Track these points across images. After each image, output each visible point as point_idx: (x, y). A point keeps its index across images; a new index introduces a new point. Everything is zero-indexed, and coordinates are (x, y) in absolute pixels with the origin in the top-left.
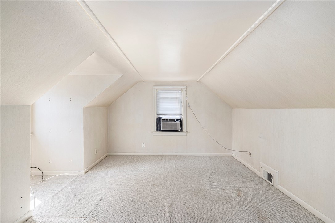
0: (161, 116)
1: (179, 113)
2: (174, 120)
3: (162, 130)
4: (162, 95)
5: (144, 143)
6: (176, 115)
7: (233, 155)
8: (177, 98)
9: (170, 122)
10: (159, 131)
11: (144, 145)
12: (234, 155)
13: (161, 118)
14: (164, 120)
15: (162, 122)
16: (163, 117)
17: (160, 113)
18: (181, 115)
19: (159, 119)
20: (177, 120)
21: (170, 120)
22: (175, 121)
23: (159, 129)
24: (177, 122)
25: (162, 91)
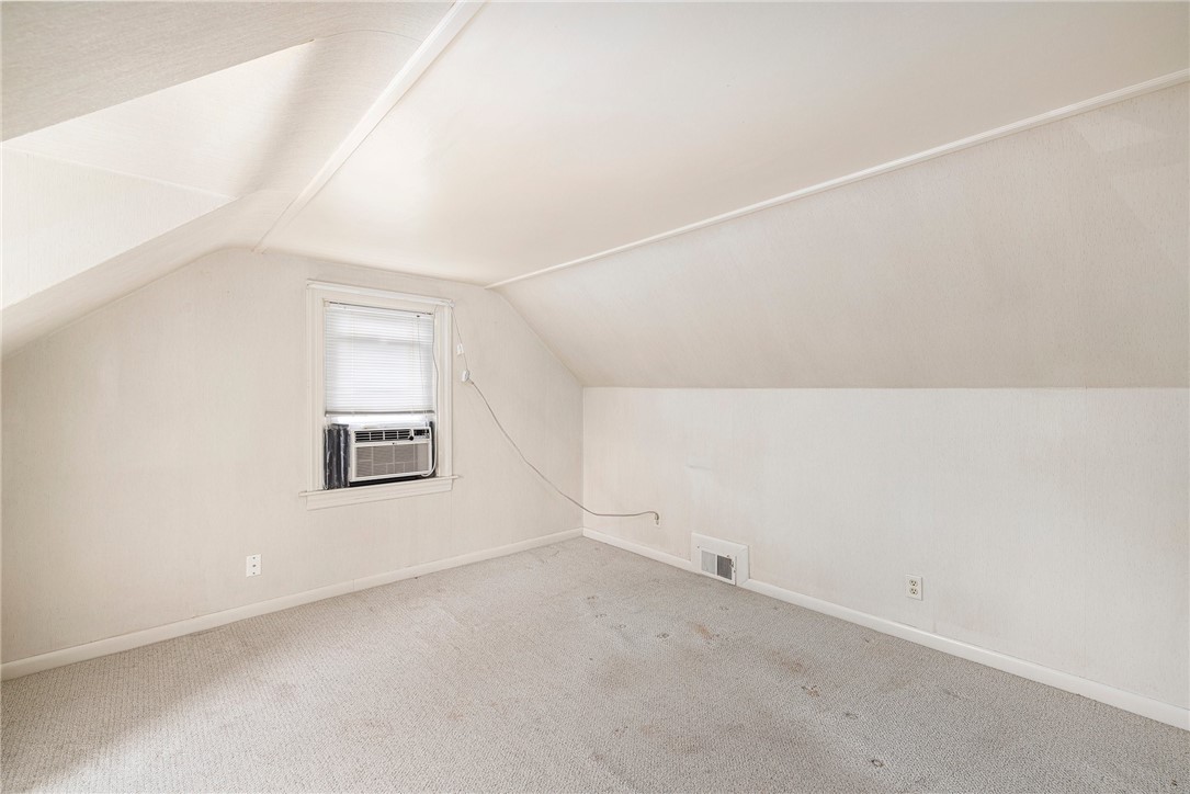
0: (341, 420)
1: (420, 404)
2: (404, 434)
3: (353, 477)
4: (347, 324)
5: (258, 557)
6: (409, 412)
7: (587, 532)
8: (412, 344)
9: (390, 443)
10: (339, 487)
11: (258, 566)
12: (594, 529)
13: (345, 427)
14: (361, 436)
15: (354, 445)
16: (356, 423)
17: (340, 404)
18: (431, 411)
19: (339, 431)
20: (419, 432)
21: (391, 435)
22: (412, 439)
23: (335, 475)
24: (419, 440)
25: (349, 309)
